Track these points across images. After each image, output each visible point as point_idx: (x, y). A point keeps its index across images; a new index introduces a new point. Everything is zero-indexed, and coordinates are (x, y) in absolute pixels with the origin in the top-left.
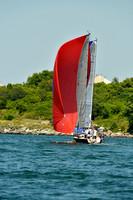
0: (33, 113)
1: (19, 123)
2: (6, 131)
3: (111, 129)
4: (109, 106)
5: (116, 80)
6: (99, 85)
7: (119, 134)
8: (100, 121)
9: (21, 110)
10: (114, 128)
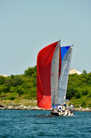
0: (28, 95)
1: (19, 102)
2: (10, 107)
3: (82, 106)
4: (80, 90)
5: (85, 72)
6: (73, 75)
7: (87, 109)
8: (75, 100)
9: (20, 93)
10: (84, 105)
